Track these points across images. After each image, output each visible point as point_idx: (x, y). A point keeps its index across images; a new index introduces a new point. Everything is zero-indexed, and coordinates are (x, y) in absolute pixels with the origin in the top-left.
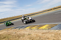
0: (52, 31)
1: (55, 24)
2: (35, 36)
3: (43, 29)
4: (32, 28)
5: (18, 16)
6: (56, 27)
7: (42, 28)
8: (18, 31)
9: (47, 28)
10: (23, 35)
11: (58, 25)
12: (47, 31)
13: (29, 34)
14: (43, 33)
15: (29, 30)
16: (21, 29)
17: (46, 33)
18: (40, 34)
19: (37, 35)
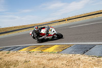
0: (64, 55)
1: (69, 45)
2: (36, 64)
3: (50, 51)
4: (32, 51)
5: (7, 28)
6: (69, 49)
7: (48, 50)
8: (6, 56)
9: (57, 51)
10: (16, 63)
11: (72, 46)
12: (56, 56)
13: (26, 62)
14: (50, 60)
15: (26, 54)
16: (11, 52)
17: (54, 59)
18: (45, 62)
19: (39, 62)
